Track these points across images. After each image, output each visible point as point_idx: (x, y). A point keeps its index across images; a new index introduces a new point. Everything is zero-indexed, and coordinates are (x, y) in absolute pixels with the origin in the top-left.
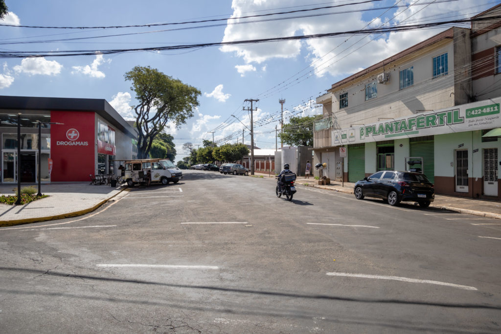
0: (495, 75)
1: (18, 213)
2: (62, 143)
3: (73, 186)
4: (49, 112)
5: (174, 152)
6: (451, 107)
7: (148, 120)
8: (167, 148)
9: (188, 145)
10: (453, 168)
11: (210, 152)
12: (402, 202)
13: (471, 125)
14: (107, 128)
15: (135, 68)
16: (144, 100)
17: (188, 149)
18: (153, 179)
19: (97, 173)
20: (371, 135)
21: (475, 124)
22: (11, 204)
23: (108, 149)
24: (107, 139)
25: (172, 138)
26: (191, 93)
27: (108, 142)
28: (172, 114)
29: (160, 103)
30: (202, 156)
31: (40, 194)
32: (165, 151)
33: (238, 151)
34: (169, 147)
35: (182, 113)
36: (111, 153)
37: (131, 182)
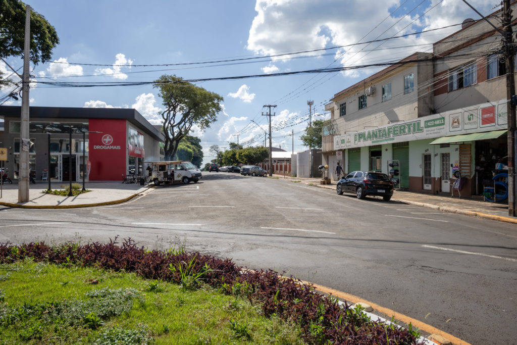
0: (448, 92)
1: (72, 201)
2: (98, 147)
3: (108, 184)
4: (87, 120)
5: (201, 154)
6: (415, 119)
7: (174, 124)
8: (194, 150)
9: (214, 148)
10: (421, 169)
11: (234, 155)
12: (367, 196)
13: (428, 134)
14: (136, 133)
15: (162, 76)
16: (170, 107)
17: (214, 151)
18: (176, 178)
19: (128, 173)
20: (362, 140)
21: (430, 134)
22: (65, 195)
23: (137, 152)
24: (136, 142)
25: (200, 140)
26: (214, 100)
27: (138, 146)
28: (196, 119)
29: (185, 109)
30: (227, 159)
31: (84, 189)
32: (192, 154)
33: (260, 153)
34: (196, 150)
35: (206, 118)
36: (140, 155)
37: (157, 181)
